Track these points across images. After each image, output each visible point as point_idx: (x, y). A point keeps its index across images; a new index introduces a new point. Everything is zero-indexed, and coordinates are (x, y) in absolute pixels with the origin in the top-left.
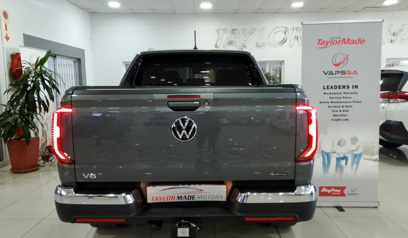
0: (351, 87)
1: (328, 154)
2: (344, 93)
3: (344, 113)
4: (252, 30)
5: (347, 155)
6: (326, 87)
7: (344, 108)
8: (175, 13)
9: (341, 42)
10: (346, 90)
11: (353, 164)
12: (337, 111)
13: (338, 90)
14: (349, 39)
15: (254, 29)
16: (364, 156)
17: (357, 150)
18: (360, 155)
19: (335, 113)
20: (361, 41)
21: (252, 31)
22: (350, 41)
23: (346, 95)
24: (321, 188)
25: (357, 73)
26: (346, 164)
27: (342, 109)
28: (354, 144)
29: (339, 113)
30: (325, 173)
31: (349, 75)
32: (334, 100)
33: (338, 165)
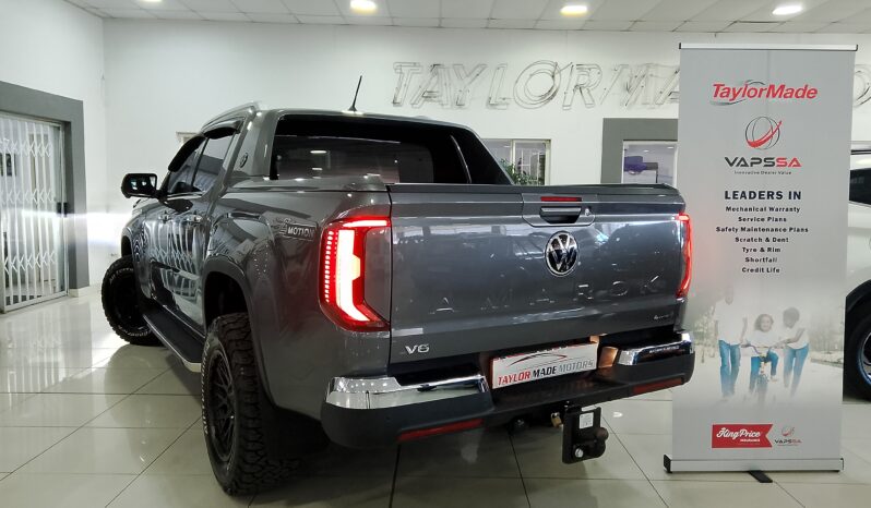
0: (785, 195)
1: (733, 349)
2: (771, 209)
3: (770, 255)
4: (478, 66)
5: (774, 351)
6: (730, 195)
7: (771, 244)
8: (300, 23)
9: (765, 93)
10: (774, 203)
11: (787, 371)
12: (755, 250)
13: (757, 202)
14: (782, 87)
15: (483, 67)
16: (812, 354)
17: (796, 340)
18: (804, 351)
19: (751, 255)
20: (809, 93)
21: (478, 70)
22: (785, 92)
23: (774, 214)
24: (716, 428)
25: (798, 165)
26: (773, 371)
27: (766, 245)
28: (791, 327)
29: (759, 255)
30: (726, 394)
31: (782, 169)
32: (747, 225)
33: (754, 374)
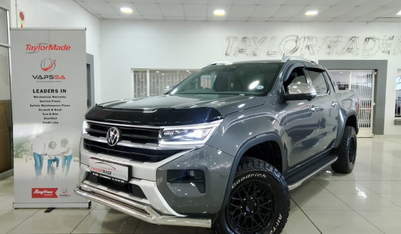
0: (59, 91)
1: (40, 156)
2: (53, 97)
3: (54, 116)
5: (57, 157)
6: (35, 91)
7: (54, 112)
9: (48, 48)
10: (55, 94)
11: (63, 165)
12: (47, 114)
13: (47, 94)
14: (55, 46)
17: (67, 152)
18: (71, 157)
19: (46, 116)
22: (56, 48)
23: (56, 99)
24: (34, 190)
25: (64, 78)
26: (57, 165)
27: (52, 112)
28: (64, 146)
29: (49, 116)
30: (37, 175)
31: (58, 80)
32: (44, 104)
33: (49, 167)
